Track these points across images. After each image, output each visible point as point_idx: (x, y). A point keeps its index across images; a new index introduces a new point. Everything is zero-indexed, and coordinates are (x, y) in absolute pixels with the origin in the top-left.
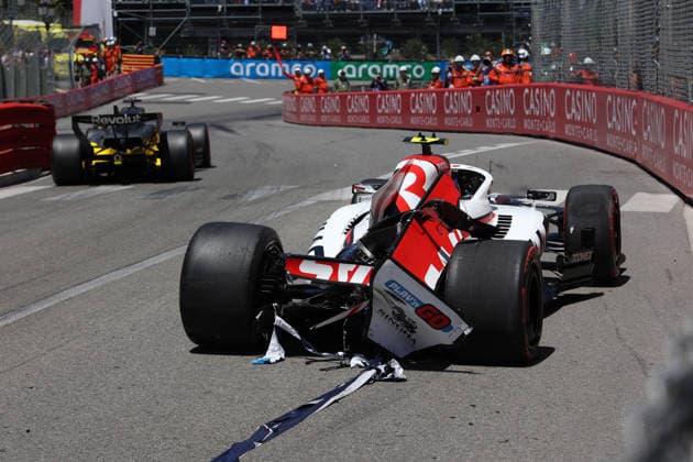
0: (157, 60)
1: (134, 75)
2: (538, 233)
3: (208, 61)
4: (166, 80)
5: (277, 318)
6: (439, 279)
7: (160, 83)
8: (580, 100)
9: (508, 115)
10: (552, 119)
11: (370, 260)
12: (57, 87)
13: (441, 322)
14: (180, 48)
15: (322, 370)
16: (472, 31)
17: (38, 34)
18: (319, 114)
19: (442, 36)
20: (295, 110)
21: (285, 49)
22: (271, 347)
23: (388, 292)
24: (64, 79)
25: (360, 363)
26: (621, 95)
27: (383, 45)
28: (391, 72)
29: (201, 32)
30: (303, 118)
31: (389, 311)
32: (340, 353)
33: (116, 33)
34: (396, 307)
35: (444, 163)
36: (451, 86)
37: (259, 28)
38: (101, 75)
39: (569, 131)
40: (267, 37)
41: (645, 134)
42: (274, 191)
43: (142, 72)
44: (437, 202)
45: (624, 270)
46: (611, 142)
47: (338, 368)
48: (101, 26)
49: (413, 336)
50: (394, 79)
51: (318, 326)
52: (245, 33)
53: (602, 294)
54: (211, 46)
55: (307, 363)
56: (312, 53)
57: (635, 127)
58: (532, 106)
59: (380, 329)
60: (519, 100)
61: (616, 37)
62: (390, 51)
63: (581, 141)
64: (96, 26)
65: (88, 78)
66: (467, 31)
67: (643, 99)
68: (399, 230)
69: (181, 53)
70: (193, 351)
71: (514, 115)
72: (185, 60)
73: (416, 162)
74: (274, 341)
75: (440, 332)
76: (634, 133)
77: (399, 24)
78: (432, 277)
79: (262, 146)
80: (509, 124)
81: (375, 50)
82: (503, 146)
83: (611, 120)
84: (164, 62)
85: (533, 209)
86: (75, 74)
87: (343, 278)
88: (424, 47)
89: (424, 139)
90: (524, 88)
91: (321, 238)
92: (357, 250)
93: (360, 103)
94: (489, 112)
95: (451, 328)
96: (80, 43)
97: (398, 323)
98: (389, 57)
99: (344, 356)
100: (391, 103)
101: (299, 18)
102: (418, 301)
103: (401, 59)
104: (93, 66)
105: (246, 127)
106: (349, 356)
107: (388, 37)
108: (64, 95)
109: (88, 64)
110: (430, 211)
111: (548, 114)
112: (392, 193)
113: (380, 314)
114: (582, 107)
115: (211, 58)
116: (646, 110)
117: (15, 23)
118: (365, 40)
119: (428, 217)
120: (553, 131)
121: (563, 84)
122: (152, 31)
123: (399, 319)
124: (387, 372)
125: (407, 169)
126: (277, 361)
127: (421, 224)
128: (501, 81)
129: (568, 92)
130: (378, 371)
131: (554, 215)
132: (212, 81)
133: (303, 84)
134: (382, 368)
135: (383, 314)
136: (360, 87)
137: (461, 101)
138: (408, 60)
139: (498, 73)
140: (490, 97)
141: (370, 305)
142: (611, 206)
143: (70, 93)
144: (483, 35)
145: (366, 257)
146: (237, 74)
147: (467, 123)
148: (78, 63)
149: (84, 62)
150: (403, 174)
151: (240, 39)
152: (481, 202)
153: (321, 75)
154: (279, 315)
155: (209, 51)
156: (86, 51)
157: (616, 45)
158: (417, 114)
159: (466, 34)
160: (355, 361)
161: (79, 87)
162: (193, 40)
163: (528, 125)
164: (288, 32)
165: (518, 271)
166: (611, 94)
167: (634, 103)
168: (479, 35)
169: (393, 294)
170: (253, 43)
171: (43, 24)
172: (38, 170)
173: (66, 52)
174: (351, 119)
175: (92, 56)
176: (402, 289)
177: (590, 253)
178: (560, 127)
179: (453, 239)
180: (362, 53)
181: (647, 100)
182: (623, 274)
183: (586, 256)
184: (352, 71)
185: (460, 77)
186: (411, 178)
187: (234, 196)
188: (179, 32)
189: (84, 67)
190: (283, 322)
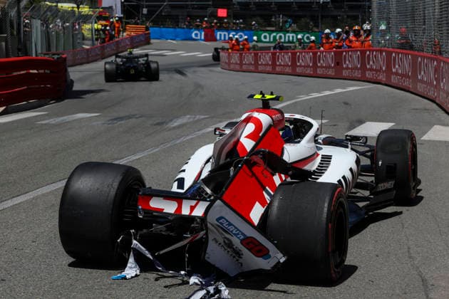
0: (147, 29)
1: (132, 38)
2: (351, 170)
3: (178, 30)
4: (152, 41)
5: (135, 242)
6: (263, 215)
7: (148, 43)
8: (401, 60)
9: (356, 68)
10: (383, 72)
11: (210, 196)
12: (84, 44)
13: (262, 252)
14: (162, 22)
15: (166, 287)
16: (342, 14)
17: (73, 12)
18: (241, 64)
19: (322, 17)
20: (227, 61)
21: (226, 23)
22: (129, 265)
23: (219, 226)
24: (88, 39)
25: (197, 281)
26: (428, 58)
27: (286, 22)
28: (291, 38)
29: (175, 12)
30: (232, 67)
31: (221, 240)
32: (183, 272)
33: (123, 11)
34: (226, 238)
35: (279, 115)
36: (322, 49)
37: (210, 10)
38: (112, 37)
39: (394, 80)
40: (214, 15)
41: (442, 84)
42: (191, 120)
43: (138, 36)
44: (263, 152)
45: (420, 190)
46: (420, 88)
47: (179, 285)
48: (114, 7)
49: (241, 260)
50: (292, 42)
51: (161, 252)
52: (200, 13)
53: (401, 213)
54: (180, 20)
55: (157, 280)
56: (242, 26)
57: (436, 79)
58: (371, 63)
59: (215, 254)
60: (363, 59)
61: (424, 19)
62: (290, 25)
63: (401, 87)
64: (111, 8)
65: (104, 39)
66: (339, 13)
67: (441, 60)
68: (232, 173)
69: (162, 24)
70: (70, 265)
71: (360, 68)
72: (164, 29)
73: (256, 115)
74: (131, 260)
75: (260, 260)
76: (435, 83)
77: (296, 9)
78: (256, 213)
79: (198, 86)
80: (357, 74)
81: (281, 25)
82: (351, 89)
83: (420, 74)
84: (151, 30)
85: (349, 150)
86: (95, 37)
87: (185, 211)
88: (311, 23)
89: (263, 96)
90: (366, 51)
91: (184, 171)
92: (200, 188)
93: (266, 58)
94: (344, 66)
95: (270, 257)
96: (100, 18)
97: (229, 250)
98: (290, 29)
99: (185, 275)
100: (285, 58)
101: (234, 4)
102: (243, 234)
103: (297, 30)
104: (107, 32)
105: (195, 72)
106: (189, 275)
107: (290, 17)
108: (88, 50)
109: (104, 31)
110: (257, 159)
111: (381, 68)
112: (235, 139)
113: (214, 242)
114: (403, 64)
115: (181, 28)
116: (443, 68)
117: (60, 5)
118: (275, 18)
119: (255, 163)
120: (384, 79)
121: (391, 49)
122: (145, 11)
123: (229, 247)
124: (215, 293)
125: (248, 120)
126: (132, 277)
127: (250, 169)
128: (353, 46)
129: (394, 55)
130: (208, 292)
131: (367, 152)
132: (180, 42)
133: (233, 45)
134: (211, 289)
135: (217, 242)
136: (270, 47)
137: (328, 59)
138: (301, 31)
139: (351, 41)
140: (345, 56)
141: (206, 234)
142: (410, 145)
143: (91, 49)
144: (348, 17)
145: (207, 194)
146: (196, 38)
147: (331, 72)
148: (97, 30)
149: (101, 29)
150: (244, 124)
151: (198, 17)
152: (307, 145)
153: (246, 40)
154: (136, 239)
155: (180, 24)
156: (104, 22)
157: (424, 24)
158: (301, 66)
159: (337, 16)
160: (193, 280)
161: (99, 45)
162: (169, 17)
163: (369, 75)
164: (228, 13)
165: (326, 209)
166: (421, 57)
167: (435, 63)
168: (345, 17)
169: (223, 227)
170: (206, 19)
171: (75, 6)
172: (49, 100)
173: (89, 23)
174: (260, 68)
175: (106, 26)
176: (230, 224)
177: (393, 182)
178: (388, 77)
179: (277, 180)
180: (273, 27)
181: (444, 62)
182: (419, 194)
183: (389, 185)
184: (267, 38)
185: (327, 43)
186: (250, 128)
187: (162, 123)
188: (161, 11)
189: (101, 32)
190: (139, 245)
